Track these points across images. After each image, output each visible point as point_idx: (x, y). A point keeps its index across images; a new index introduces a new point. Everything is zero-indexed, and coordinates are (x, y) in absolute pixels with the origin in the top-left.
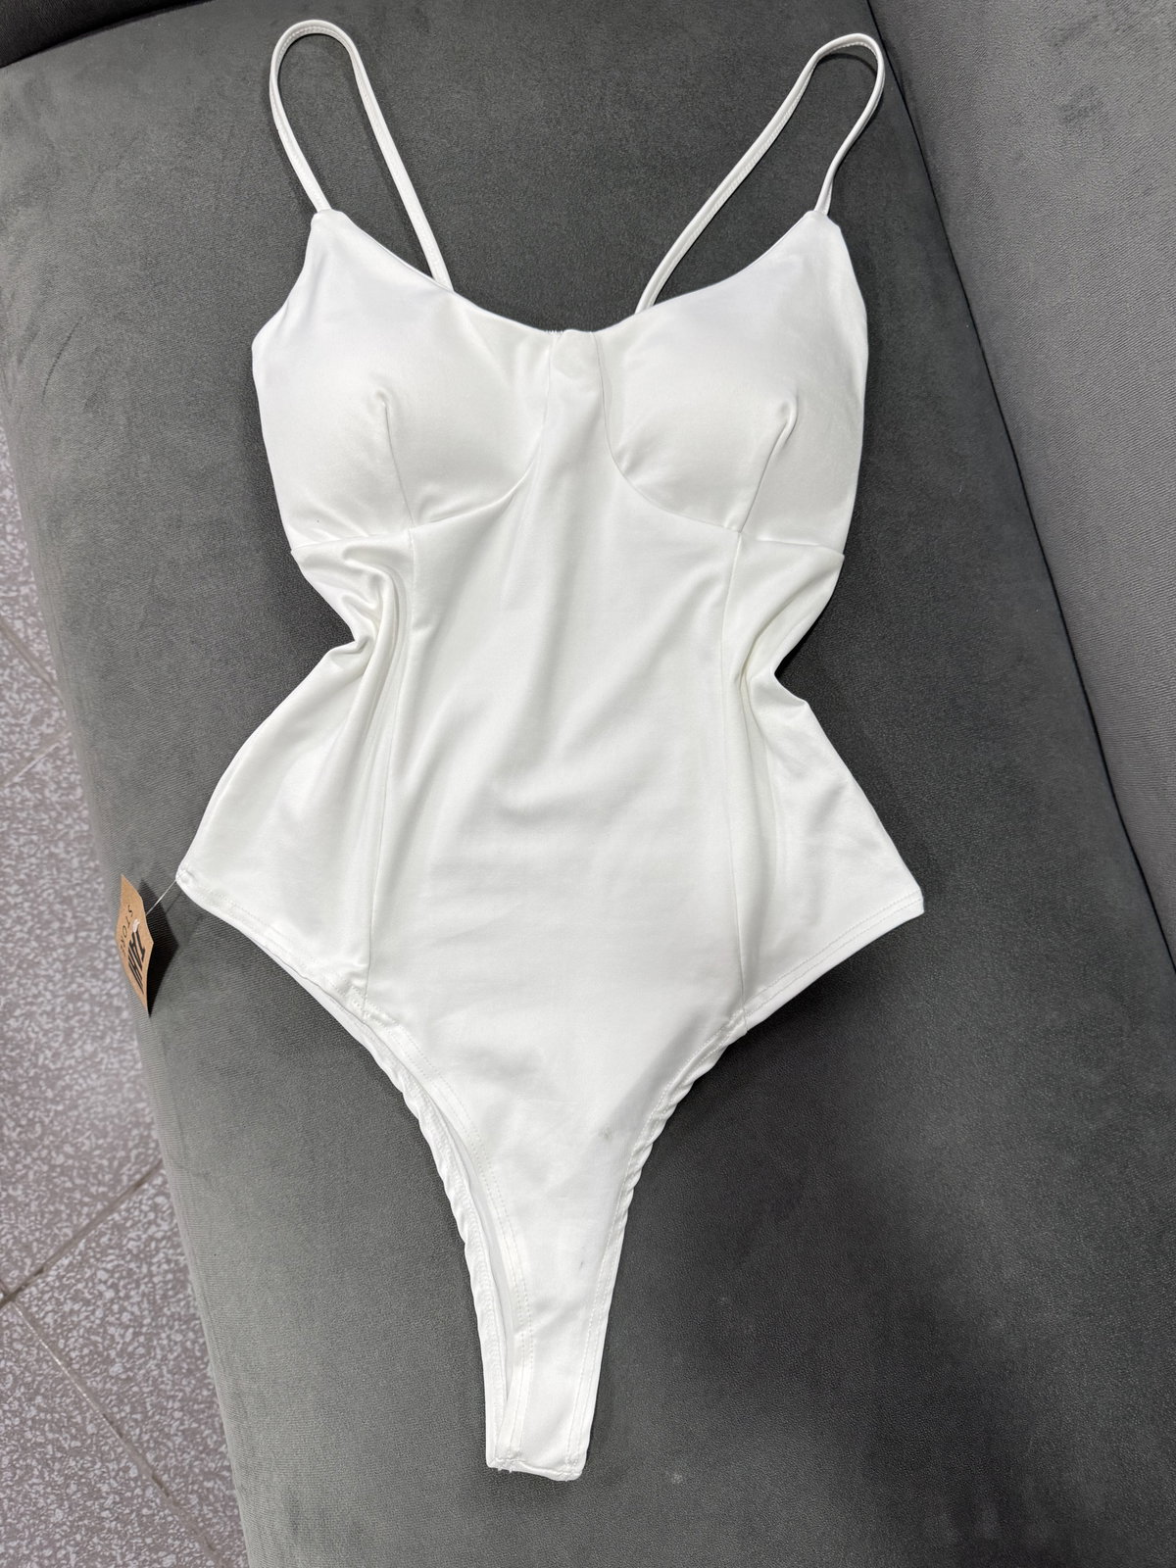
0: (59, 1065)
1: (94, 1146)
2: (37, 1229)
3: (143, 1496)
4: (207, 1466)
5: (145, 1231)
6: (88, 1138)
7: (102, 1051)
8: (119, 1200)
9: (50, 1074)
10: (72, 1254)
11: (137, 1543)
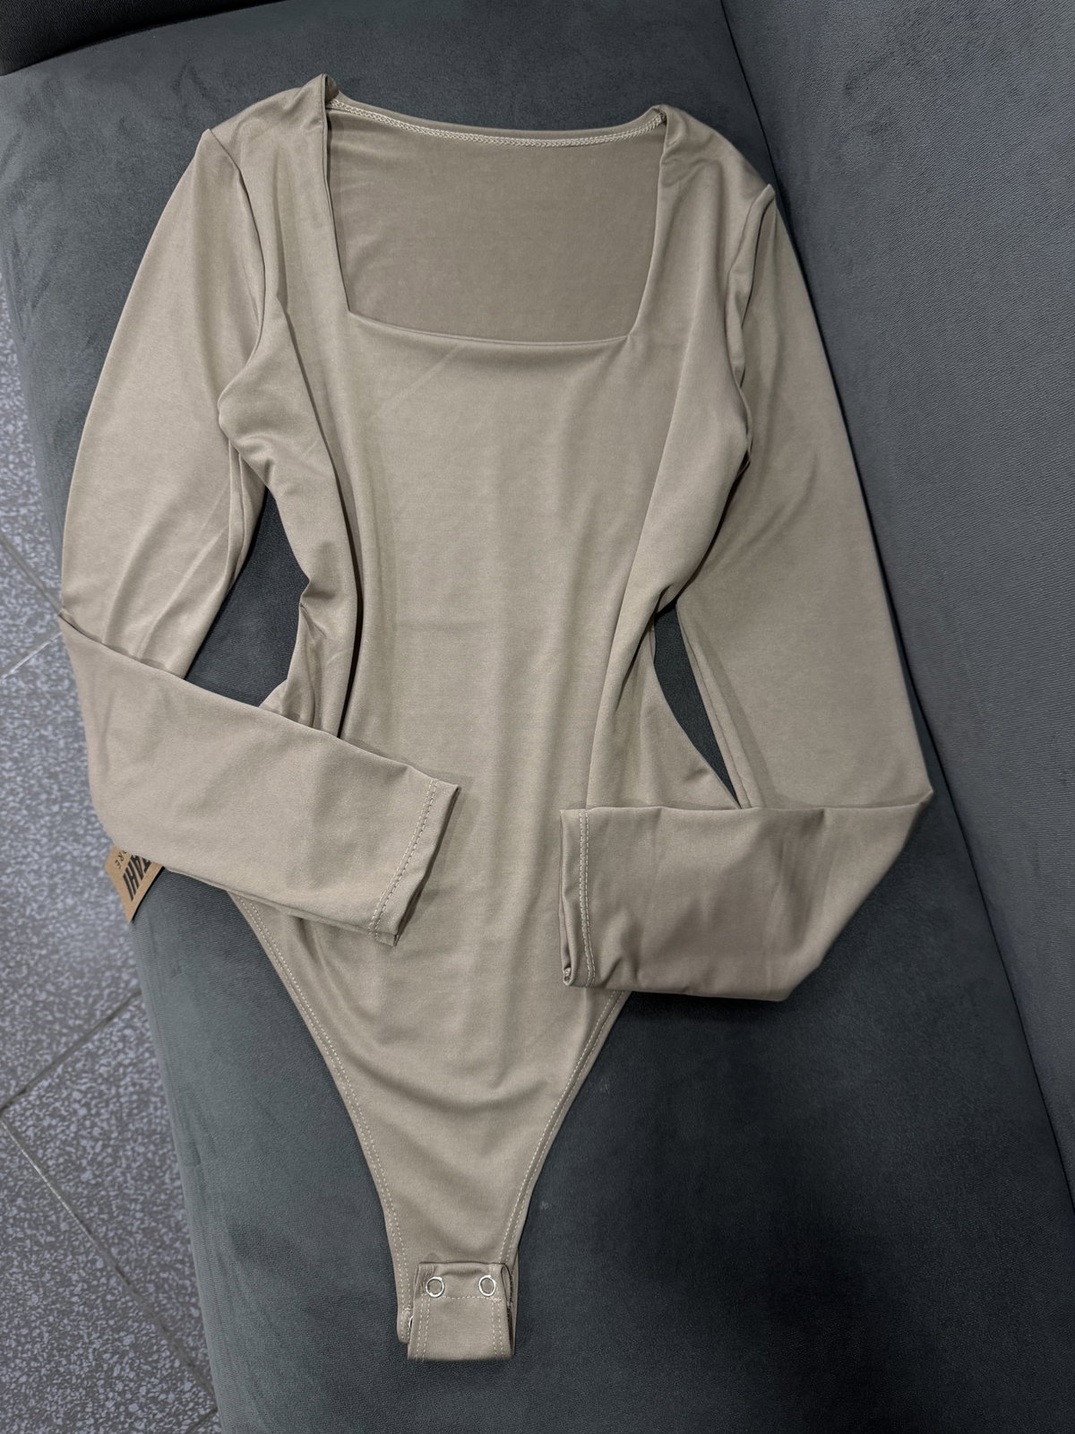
0: (43, 916)
1: (72, 985)
2: (21, 1056)
3: (107, 1284)
4: (162, 1259)
5: (115, 1058)
6: (68, 978)
7: (82, 905)
8: (93, 1032)
9: (36, 923)
10: (51, 1077)
11: (101, 1324)
